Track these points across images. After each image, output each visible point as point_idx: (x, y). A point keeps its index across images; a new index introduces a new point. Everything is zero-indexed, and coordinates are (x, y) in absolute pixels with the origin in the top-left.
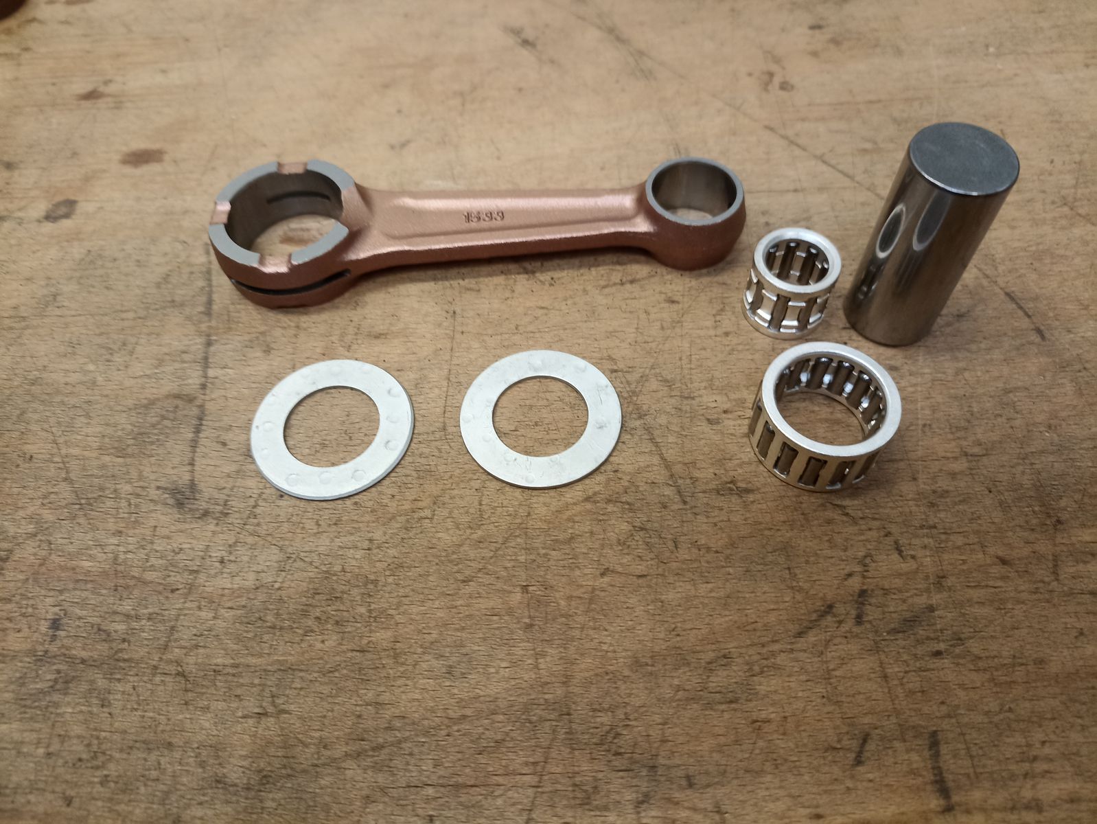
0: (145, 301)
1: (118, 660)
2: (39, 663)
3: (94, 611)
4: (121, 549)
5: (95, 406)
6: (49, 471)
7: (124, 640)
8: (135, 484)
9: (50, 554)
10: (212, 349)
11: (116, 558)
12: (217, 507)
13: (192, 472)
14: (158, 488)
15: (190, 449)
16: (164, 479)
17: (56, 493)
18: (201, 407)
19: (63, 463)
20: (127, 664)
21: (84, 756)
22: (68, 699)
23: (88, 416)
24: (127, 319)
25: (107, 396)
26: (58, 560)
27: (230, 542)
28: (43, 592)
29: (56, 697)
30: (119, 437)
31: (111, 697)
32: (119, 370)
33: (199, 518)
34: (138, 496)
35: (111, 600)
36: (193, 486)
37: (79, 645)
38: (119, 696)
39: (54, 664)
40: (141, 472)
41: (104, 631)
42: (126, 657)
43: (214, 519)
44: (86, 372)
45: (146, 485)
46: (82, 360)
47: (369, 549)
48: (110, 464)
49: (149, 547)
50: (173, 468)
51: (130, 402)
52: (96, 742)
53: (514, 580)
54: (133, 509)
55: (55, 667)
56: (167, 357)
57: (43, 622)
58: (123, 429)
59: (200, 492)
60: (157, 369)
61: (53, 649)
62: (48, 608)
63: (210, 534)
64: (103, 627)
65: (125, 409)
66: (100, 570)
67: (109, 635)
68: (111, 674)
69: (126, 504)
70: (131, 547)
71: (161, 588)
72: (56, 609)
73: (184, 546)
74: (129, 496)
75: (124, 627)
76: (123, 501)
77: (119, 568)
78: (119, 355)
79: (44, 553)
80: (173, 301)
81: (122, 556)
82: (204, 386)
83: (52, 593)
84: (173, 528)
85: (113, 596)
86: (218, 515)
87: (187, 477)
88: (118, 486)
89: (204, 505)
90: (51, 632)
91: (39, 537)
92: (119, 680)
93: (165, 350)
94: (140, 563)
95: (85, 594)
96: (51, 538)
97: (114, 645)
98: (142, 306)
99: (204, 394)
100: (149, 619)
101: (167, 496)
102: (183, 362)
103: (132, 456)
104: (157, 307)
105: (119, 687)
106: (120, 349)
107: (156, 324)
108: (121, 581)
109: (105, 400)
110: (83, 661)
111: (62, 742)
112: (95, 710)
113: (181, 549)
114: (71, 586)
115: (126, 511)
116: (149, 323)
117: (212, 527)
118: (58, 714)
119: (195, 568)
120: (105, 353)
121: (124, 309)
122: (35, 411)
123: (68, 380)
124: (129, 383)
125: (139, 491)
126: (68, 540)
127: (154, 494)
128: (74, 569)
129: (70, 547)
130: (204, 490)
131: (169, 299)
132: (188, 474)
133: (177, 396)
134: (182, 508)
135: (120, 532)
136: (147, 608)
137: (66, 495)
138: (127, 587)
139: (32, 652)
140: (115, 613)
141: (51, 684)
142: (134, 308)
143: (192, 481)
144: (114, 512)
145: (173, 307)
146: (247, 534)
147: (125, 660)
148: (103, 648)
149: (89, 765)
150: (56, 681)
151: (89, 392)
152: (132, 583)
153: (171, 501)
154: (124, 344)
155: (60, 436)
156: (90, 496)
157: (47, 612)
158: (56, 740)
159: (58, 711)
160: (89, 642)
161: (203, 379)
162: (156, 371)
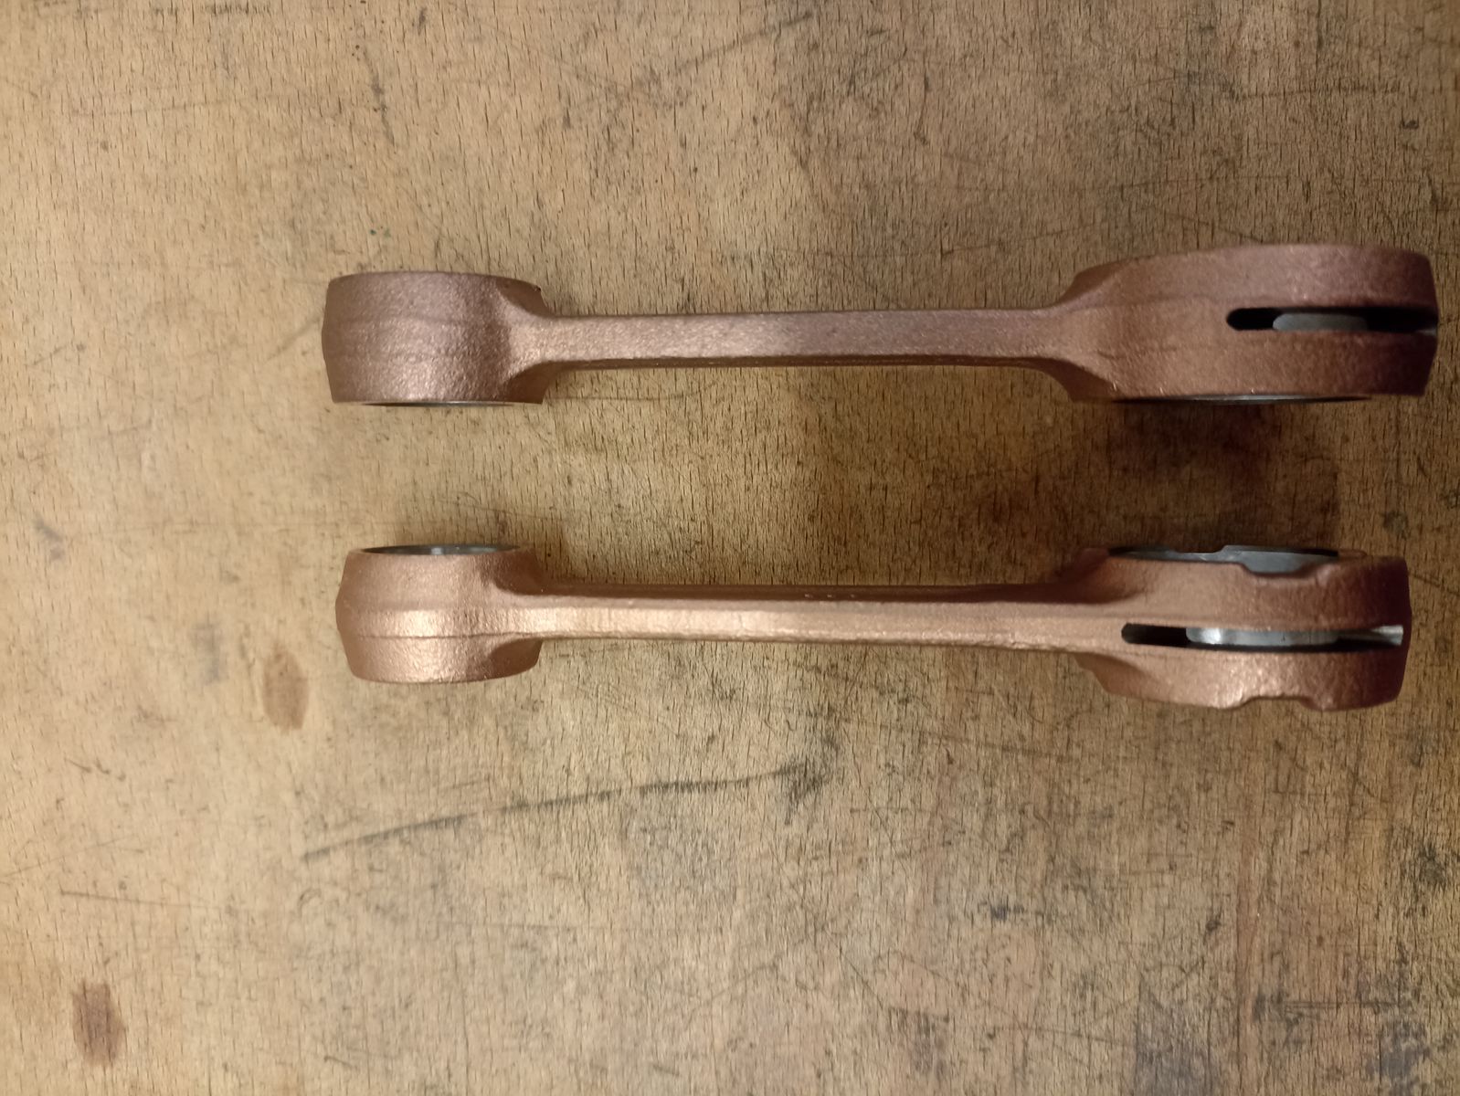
0: (433, 935)
1: (1050, 813)
2: (1054, 918)
3: (980, 864)
4: (886, 853)
5: (644, 959)
6: (760, 996)
7: (1022, 812)
8: (782, 859)
9: (895, 952)
10: (531, 798)
11: (901, 856)
12: (819, 727)
13: (759, 778)
14: (788, 823)
15: (720, 792)
16: (773, 818)
17: (798, 973)
18: (644, 790)
19: (745, 978)
20: (1055, 798)
21: (1174, 821)
22: (1102, 865)
23: (661, 967)
24: (472, 953)
25: (623, 947)
26: (903, 938)
27: (875, 694)
28: (953, 945)
29: (1099, 882)
30: (699, 906)
31: (1099, 808)
32: (575, 940)
33: (837, 750)
34: (801, 849)
35: (964, 845)
36: (783, 772)
37: (1028, 872)
38: (1098, 799)
39: (1055, 897)
40: (761, 856)
41: (1009, 843)
42: (1045, 803)
43: (838, 728)
44: (581, 991)
45: (783, 843)
46: (557, 1003)
47: (886, 489)
48: (748, 907)
49: (883, 813)
50: (754, 808)
51: (636, 907)
52: (1156, 813)
53: (934, 271)
54: (824, 852)
55: (1059, 895)
56: (549, 868)
57: (996, 932)
58: (686, 904)
59: (794, 758)
60: (571, 879)
61: (1032, 905)
62: (976, 932)
63: (863, 729)
64: (1004, 846)
65: (648, 911)
66: (919, 873)
67: (1014, 835)
68: (1069, 816)
69: (815, 864)
70: (885, 839)
71: (947, 780)
72: (977, 919)
73: (882, 761)
74: (802, 863)
75: (1004, 816)
76: (810, 870)
77: (916, 845)
78: (545, 949)
79: (894, 961)
80: (434, 886)
81: (899, 848)
82: (603, 796)
83: (955, 932)
84: (854, 783)
85: (958, 843)
86: (832, 723)
87: (769, 784)
88: (785, 883)
89: (817, 747)
90: (1010, 916)
91: (869, 977)
92: (1077, 803)
93: (533, 876)
94: (910, 819)
95: (956, 884)
96: (870, 959)
97: (1028, 824)
98: (443, 937)
99: (620, 791)
100: (992, 785)
101: (801, 806)
102: (558, 840)
103: (734, 876)
104: (445, 910)
105: (1086, 801)
106: (534, 949)
107: (482, 903)
108: (936, 838)
109: (632, 948)
110: (1052, 859)
111: (1157, 855)
112: (1116, 825)
113: (887, 765)
114: (943, 907)
115: (826, 861)
116: (480, 914)
117: (852, 728)
118: (1122, 871)
119: (917, 736)
120: (541, 972)
121: (451, 965)
122: (654, 1052)
123: (594, 1016)
124: (600, 917)
125: (793, 851)
126: (874, 933)
127: (797, 828)
128: (918, 912)
129: (883, 927)
130: (790, 752)
131: (429, 894)
132: (764, 784)
133: (624, 834)
134: (821, 778)
135: (860, 861)
136: (976, 792)
137: (800, 959)
138: (945, 828)
139: (1038, 933)
140: (983, 835)
141: (1081, 893)
142: (448, 949)
143: (775, 775)
144: (828, 879)
145: (445, 883)
146: (861, 675)
147: (1050, 803)
148: (1031, 837)
149: (1185, 812)
150: (1076, 888)
151: (617, 977)
152: (938, 822)
153: (810, 799)
154: (524, 945)
155: (700, 998)
156: (801, 922)
157: (982, 930)
158: (1154, 865)
159: (1117, 872)
160: (1024, 859)
161: (591, 800)
162: (576, 878)
